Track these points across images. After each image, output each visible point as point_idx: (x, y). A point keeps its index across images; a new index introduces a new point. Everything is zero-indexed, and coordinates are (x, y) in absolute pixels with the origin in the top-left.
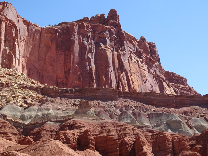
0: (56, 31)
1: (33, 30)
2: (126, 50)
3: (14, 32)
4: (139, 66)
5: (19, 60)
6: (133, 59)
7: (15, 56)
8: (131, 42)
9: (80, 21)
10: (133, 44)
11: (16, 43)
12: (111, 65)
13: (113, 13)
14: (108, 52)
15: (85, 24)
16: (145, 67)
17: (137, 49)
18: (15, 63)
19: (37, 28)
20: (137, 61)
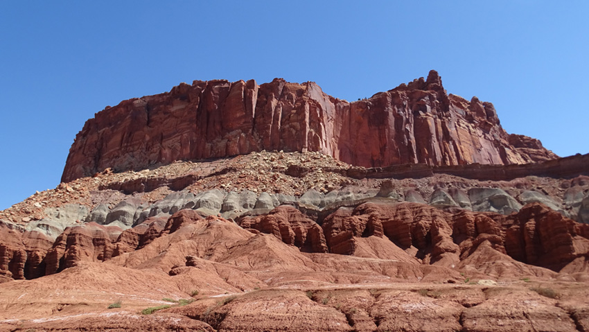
0: (367, 104)
1: (342, 106)
2: (452, 115)
3: (318, 112)
4: (470, 132)
5: (325, 142)
6: (461, 124)
7: (321, 138)
8: (459, 105)
9: (395, 90)
10: (463, 108)
11: (321, 124)
12: (434, 135)
13: (433, 75)
14: (429, 121)
15: (400, 93)
16: (480, 132)
17: (466, 113)
18: (322, 146)
19: (345, 105)
20: (468, 127)
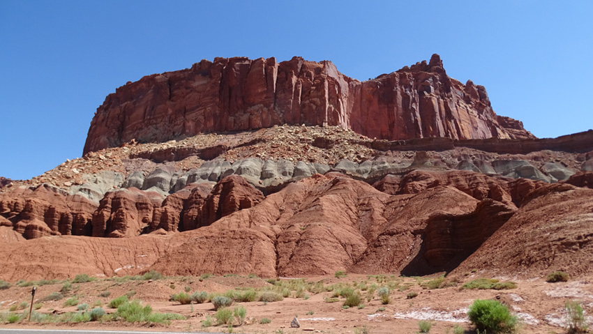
0: (377, 84)
1: (354, 85)
2: (453, 96)
3: (336, 89)
4: (468, 112)
5: (344, 117)
6: (461, 105)
7: (340, 113)
8: (458, 88)
9: (400, 71)
10: (460, 90)
11: (340, 100)
12: (438, 114)
13: (436, 59)
14: (433, 100)
15: (407, 74)
16: (475, 113)
17: (464, 94)
18: (341, 120)
19: (357, 83)
20: (466, 107)
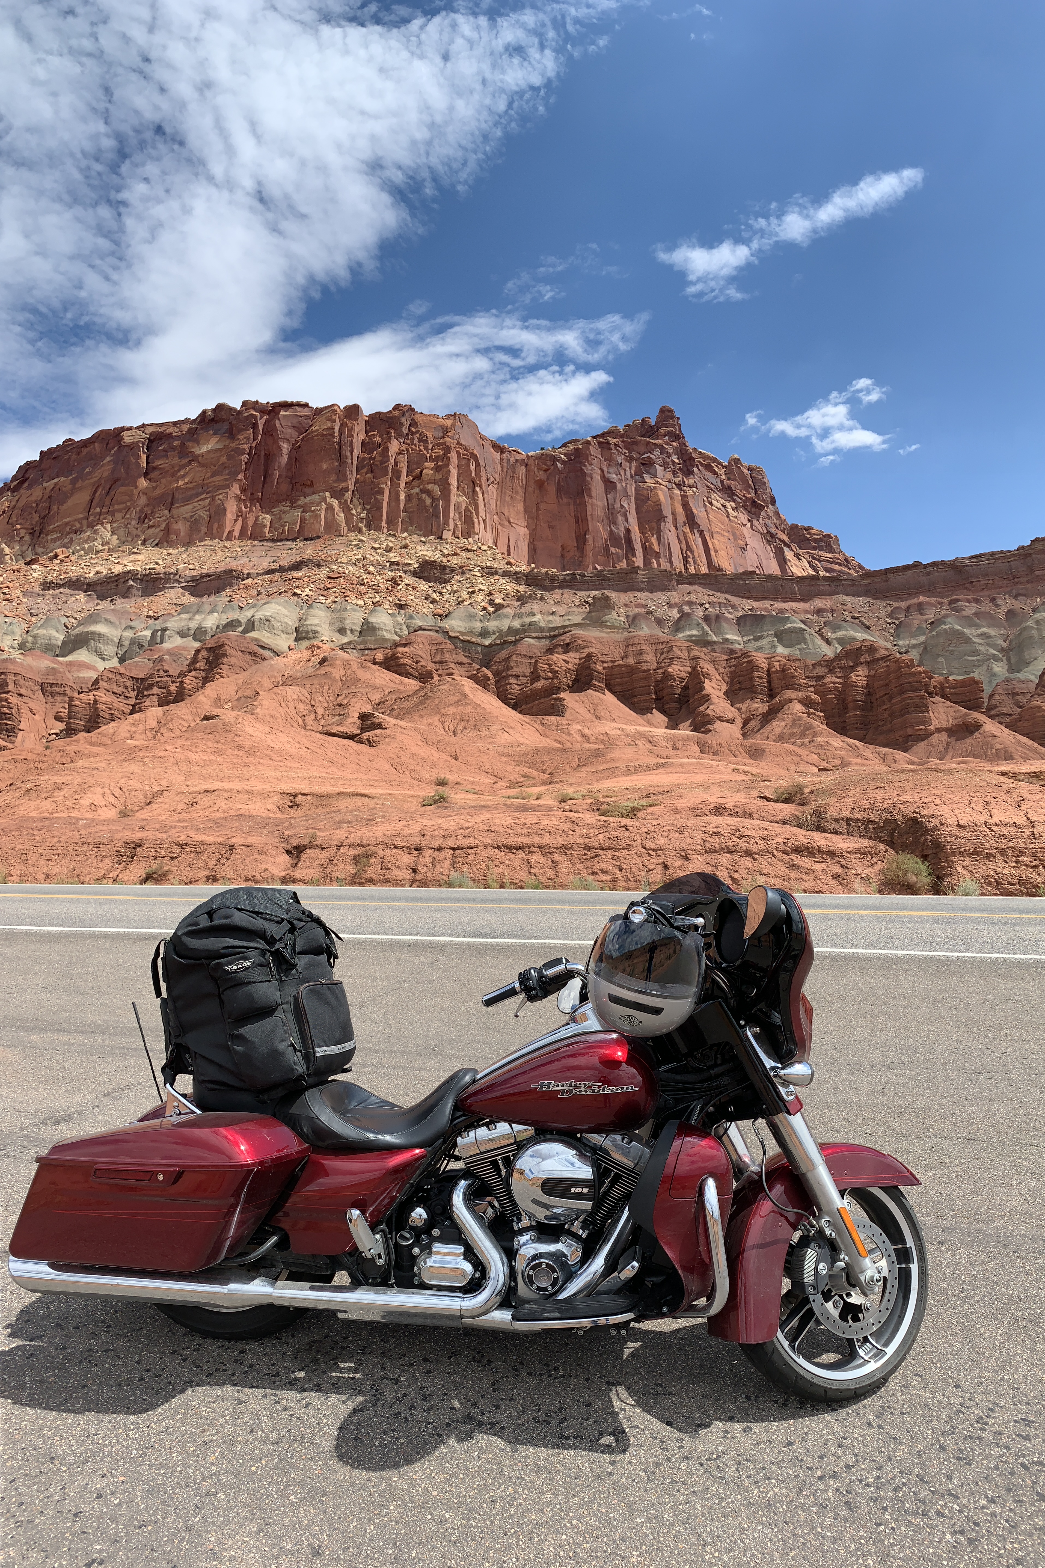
0: (554, 459)
1: (512, 460)
2: (699, 485)
3: (473, 468)
4: (728, 516)
5: (484, 521)
6: (714, 502)
7: (477, 515)
8: (709, 468)
9: (603, 435)
10: (715, 473)
11: (478, 489)
12: (670, 519)
13: (666, 414)
14: (660, 493)
15: (613, 441)
16: (743, 517)
17: (722, 482)
18: (479, 528)
19: (518, 457)
20: (724, 506)
